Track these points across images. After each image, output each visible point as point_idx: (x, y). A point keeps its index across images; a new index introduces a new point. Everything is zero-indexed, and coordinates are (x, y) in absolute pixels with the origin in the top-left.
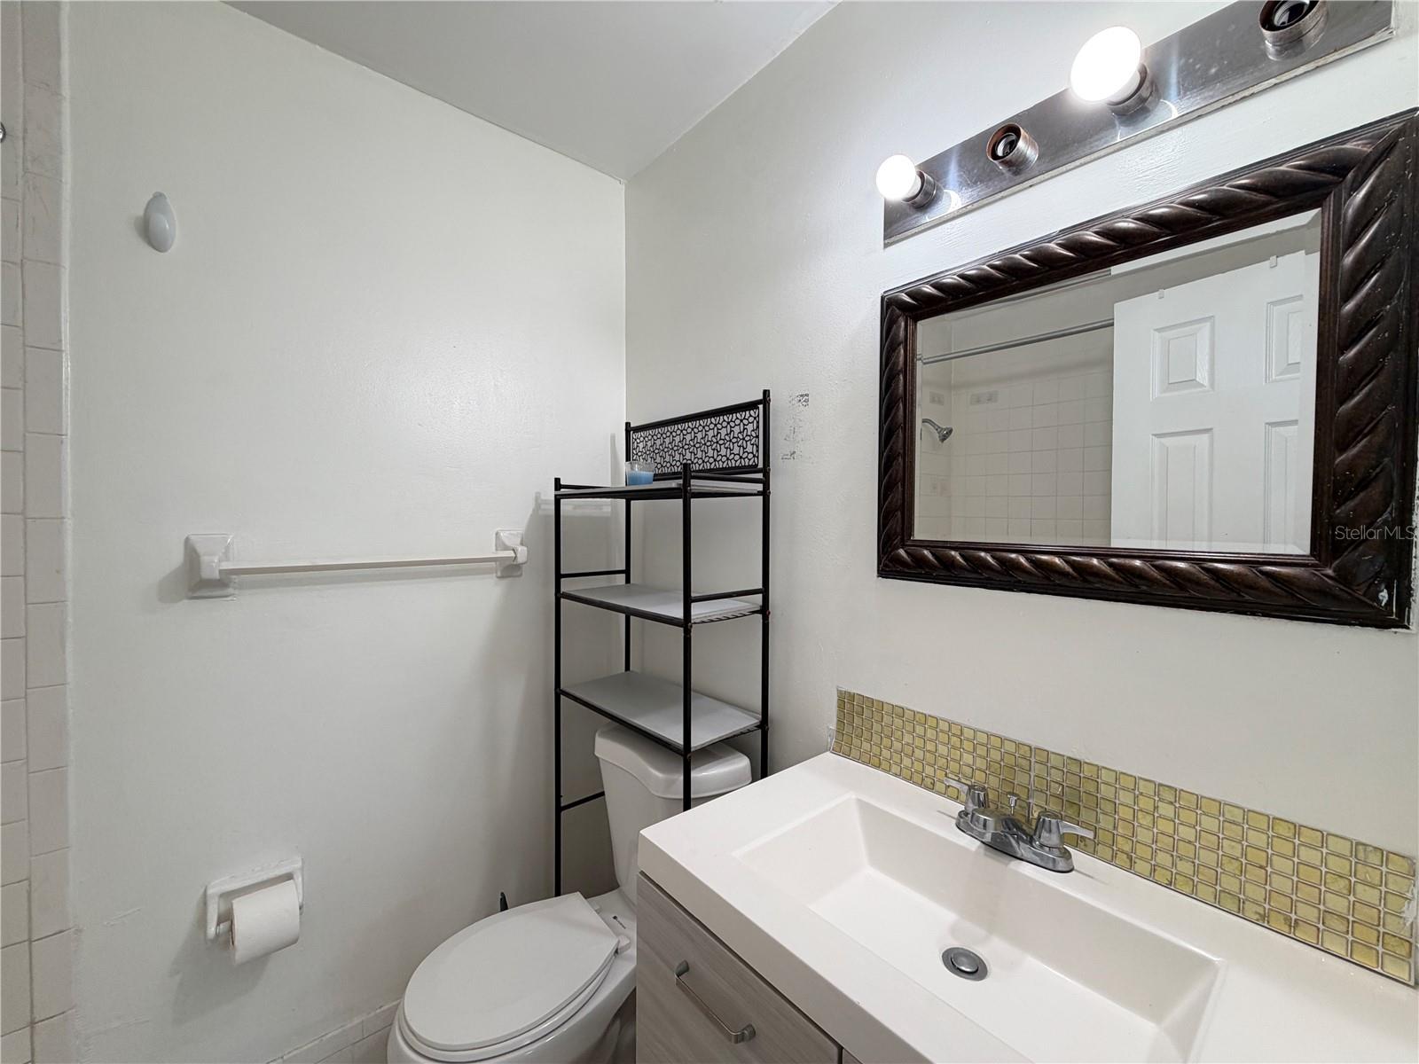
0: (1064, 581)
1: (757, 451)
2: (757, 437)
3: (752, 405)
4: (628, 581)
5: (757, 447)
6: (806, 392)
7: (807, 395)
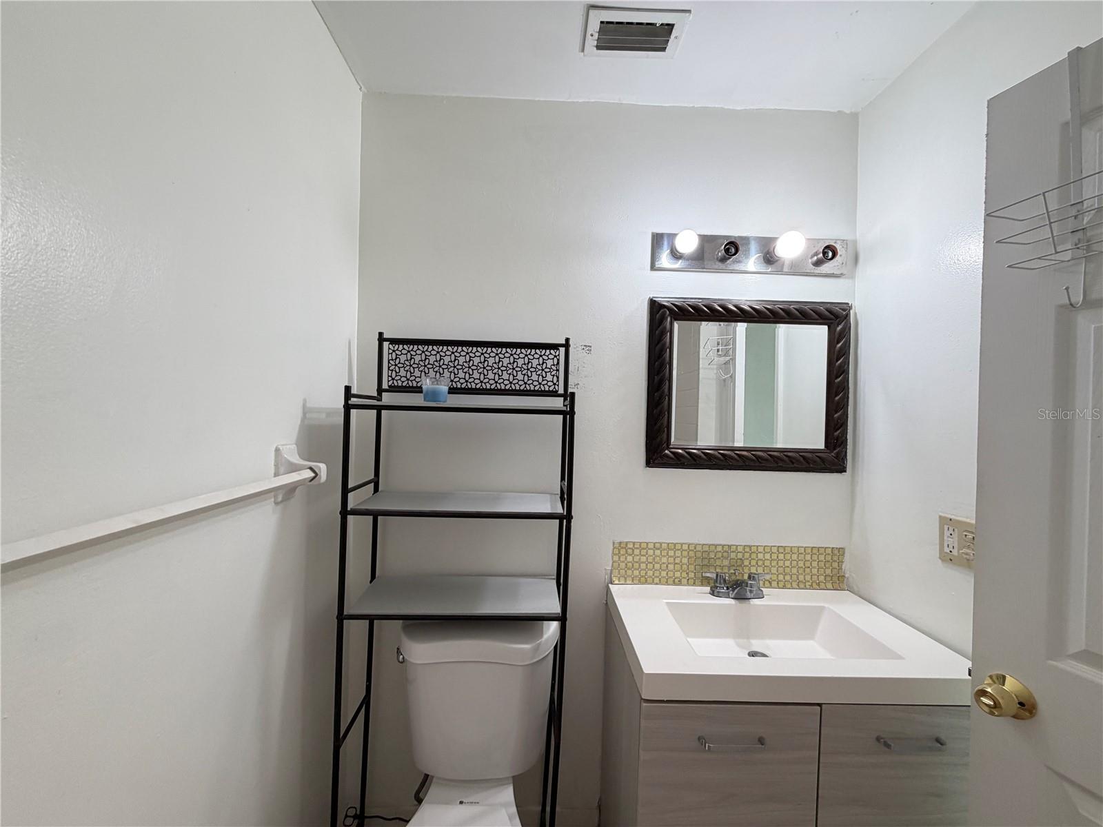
0: (752, 464)
1: (558, 381)
2: (558, 370)
3: (555, 347)
4: (376, 489)
5: (558, 378)
6: (590, 345)
7: (590, 347)
